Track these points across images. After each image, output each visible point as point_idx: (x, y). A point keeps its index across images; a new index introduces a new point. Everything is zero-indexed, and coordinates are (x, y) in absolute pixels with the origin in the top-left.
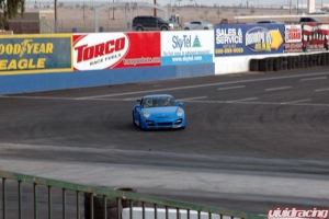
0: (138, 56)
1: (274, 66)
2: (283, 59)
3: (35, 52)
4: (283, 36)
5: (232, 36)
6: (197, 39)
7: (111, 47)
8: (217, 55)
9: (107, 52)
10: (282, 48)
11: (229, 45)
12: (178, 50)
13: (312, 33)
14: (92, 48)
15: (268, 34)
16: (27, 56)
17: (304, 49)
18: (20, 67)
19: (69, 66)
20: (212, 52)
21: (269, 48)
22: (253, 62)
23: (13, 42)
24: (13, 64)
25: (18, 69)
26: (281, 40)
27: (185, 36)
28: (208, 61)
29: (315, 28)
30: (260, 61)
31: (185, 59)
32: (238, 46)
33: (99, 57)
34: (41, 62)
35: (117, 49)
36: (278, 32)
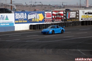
1: (39, 27)
2: (43, 25)
5: (22, 16)
6: (7, 17)
8: (16, 23)
10: (44, 20)
13: (56, 15)
17: (53, 21)
20: (14, 22)
21: (38, 21)
22: (31, 26)
26: (43, 18)
27: (2, 16)
28: (12, 25)
29: (57, 13)
30: (34, 25)
31: (2, 25)
32: (25, 20)
36: (41, 14)
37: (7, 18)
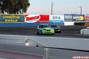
0: (43, 20)
1: (80, 24)
2: (83, 23)
3: (15, 18)
4: (84, 17)
5: (69, 17)
7: (35, 18)
9: (34, 19)
10: (84, 20)
11: (69, 19)
12: (54, 19)
14: (30, 18)
15: (80, 17)
16: (13, 19)
18: (11, 21)
19: (24, 22)
20: (64, 20)
21: (80, 20)
22: (75, 23)
23: (9, 16)
24: (9, 20)
25: (10, 22)
26: (83, 19)
28: (62, 22)
31: (56, 22)
32: (71, 19)
33: (32, 20)
34: (16, 20)
35: (37, 18)
36: (82, 16)
37: (59, 18)
